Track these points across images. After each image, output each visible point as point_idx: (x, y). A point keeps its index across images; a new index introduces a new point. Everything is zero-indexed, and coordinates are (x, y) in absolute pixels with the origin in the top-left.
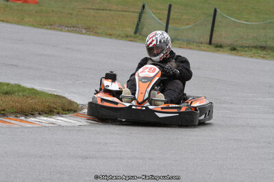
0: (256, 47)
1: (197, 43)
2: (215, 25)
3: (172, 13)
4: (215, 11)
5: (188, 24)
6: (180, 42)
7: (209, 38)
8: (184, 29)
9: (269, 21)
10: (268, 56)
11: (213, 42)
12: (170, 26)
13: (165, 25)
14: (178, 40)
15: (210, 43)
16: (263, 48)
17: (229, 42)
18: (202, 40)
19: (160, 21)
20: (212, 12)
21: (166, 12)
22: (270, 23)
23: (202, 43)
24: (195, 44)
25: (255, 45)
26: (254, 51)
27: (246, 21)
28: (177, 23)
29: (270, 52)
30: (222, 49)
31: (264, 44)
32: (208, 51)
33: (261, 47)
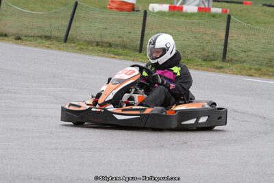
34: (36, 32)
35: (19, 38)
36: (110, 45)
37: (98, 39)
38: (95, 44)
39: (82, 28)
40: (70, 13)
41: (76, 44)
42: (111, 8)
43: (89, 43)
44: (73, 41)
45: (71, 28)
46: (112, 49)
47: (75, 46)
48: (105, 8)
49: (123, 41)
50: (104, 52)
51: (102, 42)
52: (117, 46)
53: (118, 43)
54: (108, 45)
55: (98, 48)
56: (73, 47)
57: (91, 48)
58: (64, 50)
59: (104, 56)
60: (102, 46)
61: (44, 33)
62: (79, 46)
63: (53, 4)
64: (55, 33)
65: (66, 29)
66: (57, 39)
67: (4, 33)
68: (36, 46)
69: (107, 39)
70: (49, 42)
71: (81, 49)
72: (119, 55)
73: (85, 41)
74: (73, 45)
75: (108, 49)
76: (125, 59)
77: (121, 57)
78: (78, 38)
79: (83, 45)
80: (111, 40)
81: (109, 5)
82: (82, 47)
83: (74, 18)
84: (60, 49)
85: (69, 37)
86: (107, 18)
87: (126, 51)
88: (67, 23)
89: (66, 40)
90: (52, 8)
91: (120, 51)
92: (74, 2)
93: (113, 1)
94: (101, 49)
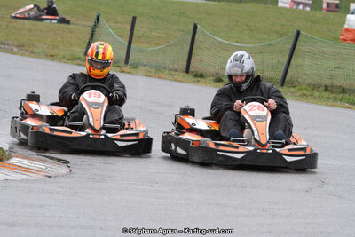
1: (169, 70)
2: (195, 46)
3: (136, 28)
4: (195, 27)
5: (157, 44)
7: (185, 64)
8: (152, 51)
9: (267, 43)
11: (191, 69)
12: (133, 46)
13: (127, 44)
14: (145, 65)
15: (187, 71)
17: (212, 70)
18: (176, 66)
19: (120, 39)
20: (191, 27)
21: (129, 27)
22: (270, 45)
23: (176, 71)
24: (167, 72)
27: (237, 42)
28: (142, 43)
30: (203, 80)
32: (185, 82)
35: (219, 80)
36: (344, 91)
37: (328, 82)
38: (322, 89)
39: (305, 67)
40: (289, 46)
41: (296, 89)
42: (345, 40)
43: (315, 87)
44: (293, 85)
45: (291, 67)
46: (347, 96)
47: (296, 92)
48: (337, 39)
50: (335, 99)
51: (332, 86)
52: (353, 91)
54: (340, 90)
55: (326, 94)
56: (292, 93)
57: (316, 94)
59: (334, 106)
60: (332, 92)
62: (301, 91)
63: (265, 33)
64: (267, 74)
65: (283, 68)
66: (270, 81)
67: (200, 72)
69: (340, 82)
71: (304, 95)
73: (309, 85)
74: (292, 89)
75: (341, 95)
78: (299, 80)
79: (307, 89)
80: (345, 84)
81: (342, 35)
82: (306, 92)
83: (295, 53)
85: (287, 79)
86: (340, 54)
88: (285, 60)
89: (283, 83)
90: (264, 40)
92: (295, 31)
93: (347, 30)
94: (332, 96)
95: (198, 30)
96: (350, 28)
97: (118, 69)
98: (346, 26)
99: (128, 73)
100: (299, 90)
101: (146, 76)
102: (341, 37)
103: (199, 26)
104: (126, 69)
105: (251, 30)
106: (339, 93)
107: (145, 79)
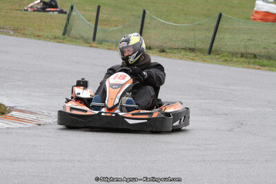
0: (184, 49)
2: (144, 27)
3: (100, 14)
4: (144, 12)
5: (116, 26)
6: (110, 43)
8: (113, 31)
9: (197, 23)
10: (197, 58)
12: (98, 27)
13: (94, 26)
14: (108, 42)
16: (192, 50)
17: (158, 44)
19: (89, 23)
20: (141, 13)
21: (95, 14)
22: (199, 24)
25: (184, 47)
26: (183, 52)
27: (175, 23)
28: (106, 25)
29: (199, 54)
30: (151, 51)
31: (193, 47)
33: (190, 49)
34: (180, 44)
35: (163, 51)
36: (255, 56)
37: (243, 50)
38: (239, 55)
39: (226, 40)
40: (214, 24)
41: (220, 56)
42: (255, 19)
43: (234, 54)
44: (217, 53)
45: (216, 40)
46: (257, 60)
47: (220, 58)
48: (249, 19)
49: (268, 52)
50: (249, 63)
51: (246, 53)
52: (262, 57)
53: (263, 54)
54: (252, 56)
55: (243, 59)
56: (217, 59)
57: (235, 59)
58: (208, 62)
59: (248, 67)
60: (247, 58)
61: (188, 46)
62: (224, 58)
63: (195, 15)
64: (198, 45)
65: (210, 41)
66: (201, 51)
67: (148, 45)
68: (181, 59)
69: (252, 50)
70: (193, 54)
71: (226, 60)
72: (264, 66)
73: (229, 53)
74: (217, 56)
75: (253, 60)
76: (271, 70)
77: (267, 68)
78: (222, 49)
79: (228, 56)
80: (256, 51)
81: (253, 16)
82: (227, 58)
83: (218, 30)
84: (204, 61)
85: (213, 49)
86: (251, 29)
87: (271, 62)
88: (211, 35)
89: (210, 52)
90: (195, 20)
91: (265, 62)
92: (218, 14)
93: (256, 12)
94: (246, 60)
95: (146, 15)
96: (259, 10)
97: (88, 45)
98: (255, 9)
99: (96, 47)
100: (222, 56)
101: (109, 49)
102: (252, 17)
103: (147, 12)
104: (94, 44)
105: (185, 14)
106: (251, 58)
107: (108, 51)
